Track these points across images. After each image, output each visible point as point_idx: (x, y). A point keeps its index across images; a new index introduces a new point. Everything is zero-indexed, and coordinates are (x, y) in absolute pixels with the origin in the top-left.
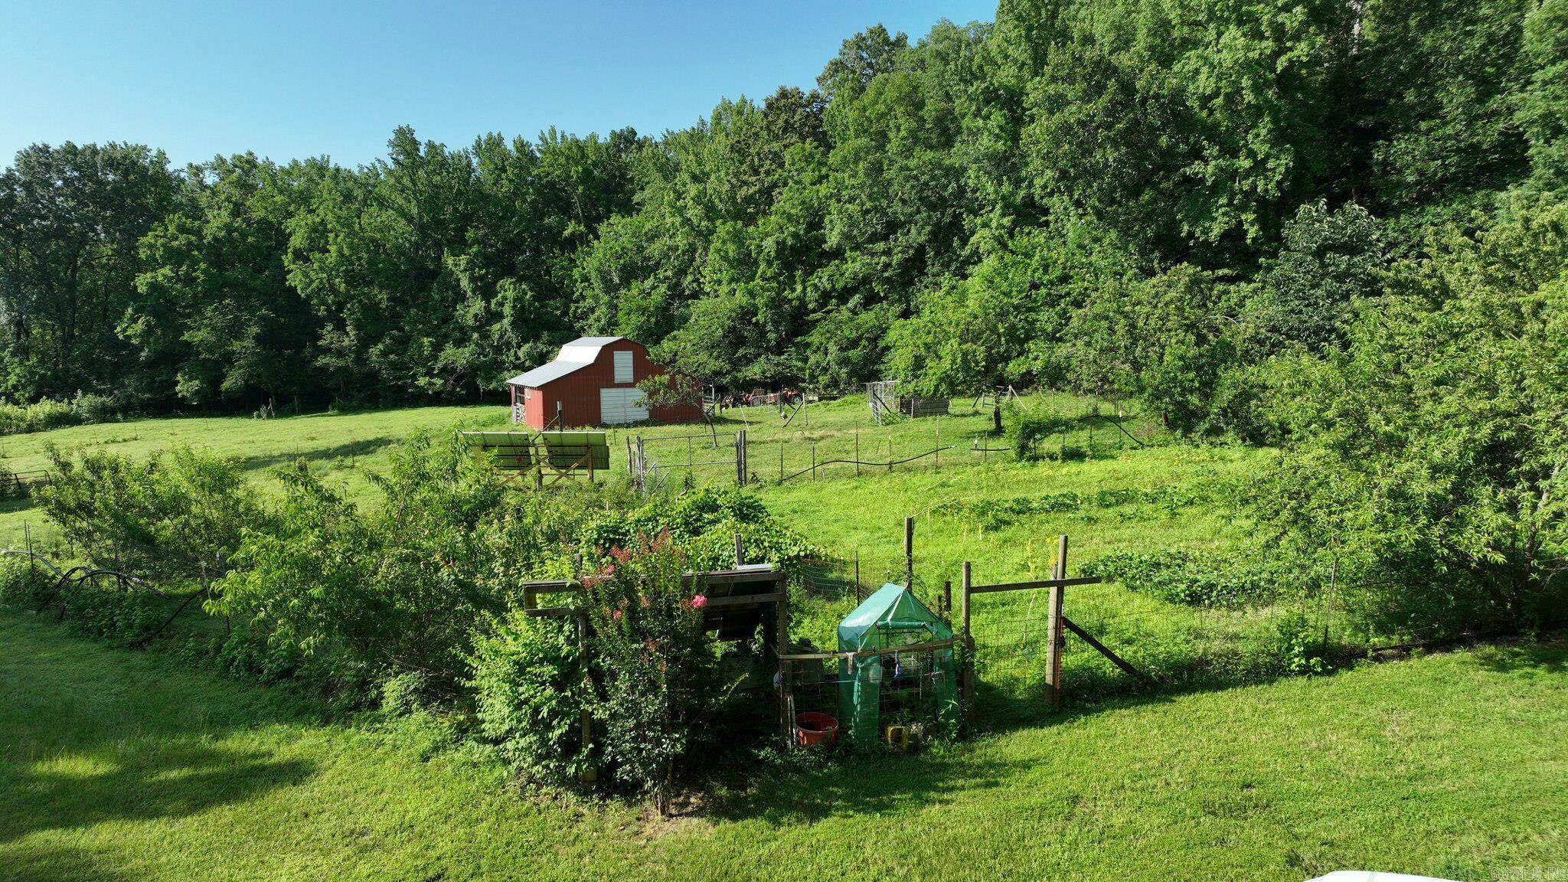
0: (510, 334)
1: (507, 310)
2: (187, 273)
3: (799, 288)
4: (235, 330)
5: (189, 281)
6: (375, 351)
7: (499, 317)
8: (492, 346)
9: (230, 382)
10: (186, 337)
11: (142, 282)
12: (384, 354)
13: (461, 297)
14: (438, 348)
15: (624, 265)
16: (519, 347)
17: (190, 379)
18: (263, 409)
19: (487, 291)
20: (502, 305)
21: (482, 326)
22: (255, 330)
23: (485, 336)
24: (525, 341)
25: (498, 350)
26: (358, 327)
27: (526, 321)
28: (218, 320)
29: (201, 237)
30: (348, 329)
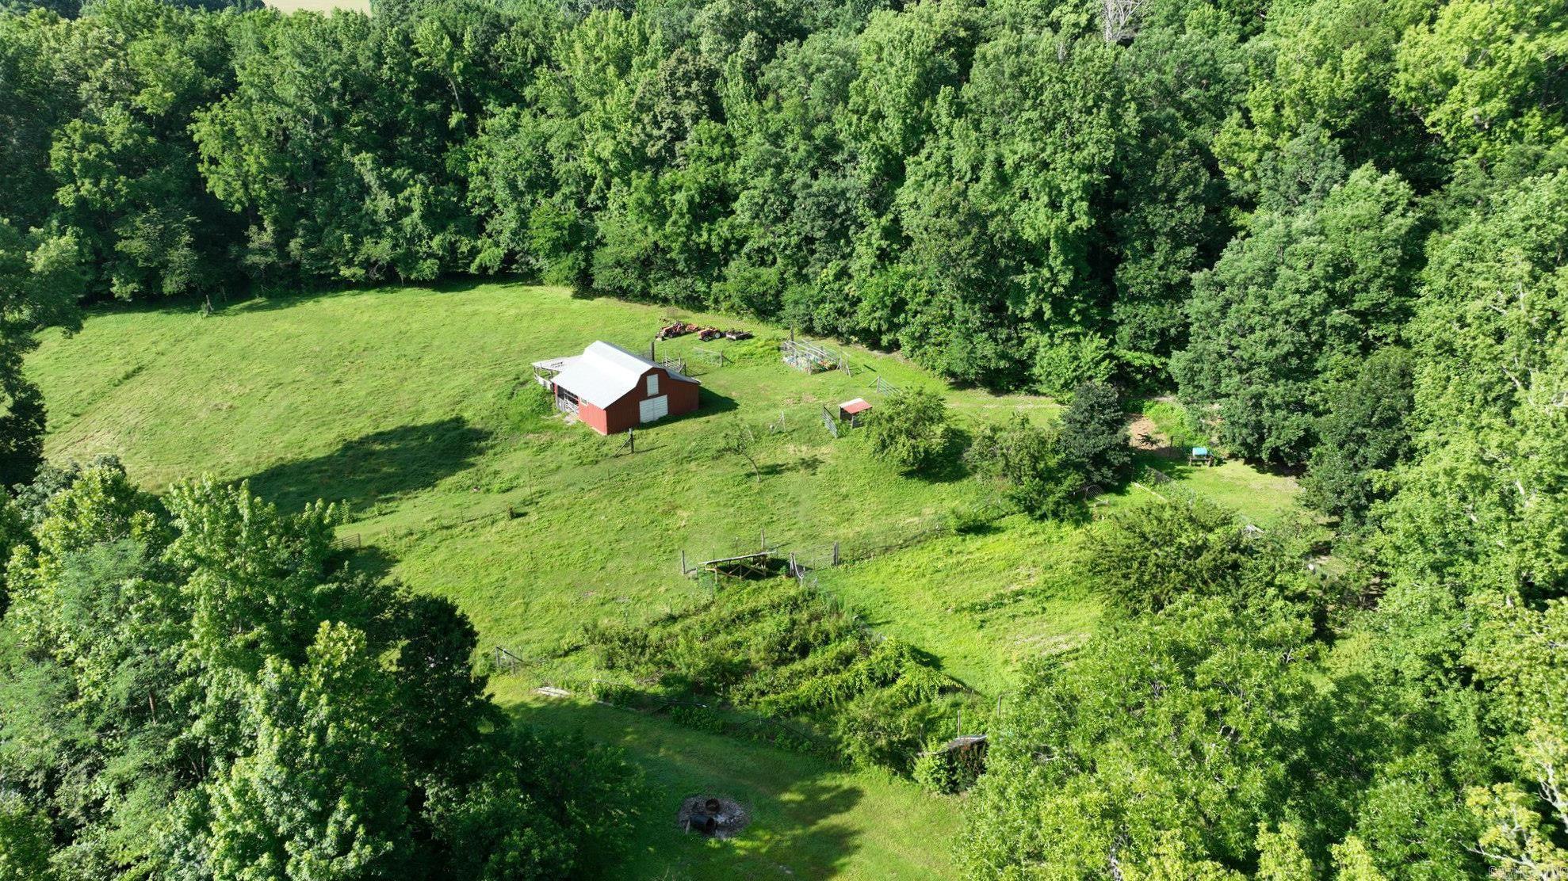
0: (420, 226)
1: (416, 204)
2: (108, 186)
3: (705, 235)
4: (167, 239)
5: (110, 192)
6: (294, 245)
7: (408, 211)
8: (405, 238)
9: (170, 286)
10: (119, 246)
11: (65, 196)
12: (305, 247)
13: (365, 190)
14: (357, 243)
15: (530, 178)
16: (431, 238)
17: (127, 282)
18: (204, 306)
19: (394, 188)
20: (408, 199)
21: (395, 220)
22: (186, 238)
23: (399, 229)
24: (435, 232)
25: (410, 241)
26: (275, 221)
27: (433, 213)
28: (147, 228)
29: (108, 145)
30: (266, 223)
